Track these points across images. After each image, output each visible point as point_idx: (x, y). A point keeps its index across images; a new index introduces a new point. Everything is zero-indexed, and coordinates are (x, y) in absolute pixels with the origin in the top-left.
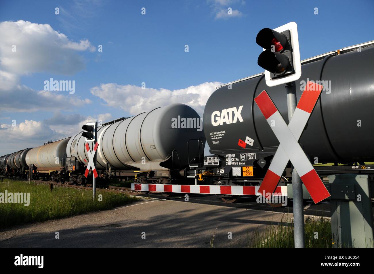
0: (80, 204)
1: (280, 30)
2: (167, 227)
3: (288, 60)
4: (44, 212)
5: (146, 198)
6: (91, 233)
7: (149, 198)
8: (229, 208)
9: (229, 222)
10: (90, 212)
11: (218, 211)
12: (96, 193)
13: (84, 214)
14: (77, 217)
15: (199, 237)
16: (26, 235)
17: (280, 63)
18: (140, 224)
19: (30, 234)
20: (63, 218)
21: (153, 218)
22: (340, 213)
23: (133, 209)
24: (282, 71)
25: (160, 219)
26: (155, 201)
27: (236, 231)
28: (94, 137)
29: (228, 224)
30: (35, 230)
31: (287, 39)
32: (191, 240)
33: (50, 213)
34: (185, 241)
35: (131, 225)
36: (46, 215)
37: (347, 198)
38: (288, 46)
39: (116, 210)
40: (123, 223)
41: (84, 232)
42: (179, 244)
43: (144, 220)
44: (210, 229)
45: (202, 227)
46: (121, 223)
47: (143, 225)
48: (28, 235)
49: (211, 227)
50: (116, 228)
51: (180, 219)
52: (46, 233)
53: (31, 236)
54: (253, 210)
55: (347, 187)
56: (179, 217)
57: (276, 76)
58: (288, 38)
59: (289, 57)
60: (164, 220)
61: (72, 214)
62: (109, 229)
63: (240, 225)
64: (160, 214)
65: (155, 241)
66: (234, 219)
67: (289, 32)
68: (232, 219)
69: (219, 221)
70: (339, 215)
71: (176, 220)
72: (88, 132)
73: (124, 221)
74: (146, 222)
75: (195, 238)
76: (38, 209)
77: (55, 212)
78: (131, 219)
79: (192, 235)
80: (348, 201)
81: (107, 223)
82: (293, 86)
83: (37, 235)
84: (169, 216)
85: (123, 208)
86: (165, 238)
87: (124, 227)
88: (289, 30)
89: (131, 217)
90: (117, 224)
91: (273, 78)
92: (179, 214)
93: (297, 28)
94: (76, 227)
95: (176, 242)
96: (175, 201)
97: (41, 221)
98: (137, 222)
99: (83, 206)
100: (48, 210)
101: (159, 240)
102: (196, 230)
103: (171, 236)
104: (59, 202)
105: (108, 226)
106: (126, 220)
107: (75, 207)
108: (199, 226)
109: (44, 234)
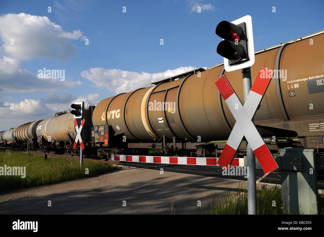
0: (69, 172)
1: (237, 22)
2: (142, 192)
3: (244, 49)
4: (37, 179)
5: (126, 167)
6: (76, 197)
7: (129, 167)
8: (197, 176)
9: (196, 188)
10: (77, 179)
11: (187, 179)
12: (83, 163)
13: (72, 180)
14: (66, 184)
15: (170, 201)
16: (22, 198)
17: (236, 52)
18: (120, 189)
19: (25, 198)
20: (54, 184)
21: (131, 185)
22: (289, 181)
23: (115, 176)
24: (239, 59)
25: (137, 185)
26: (134, 170)
27: (201, 196)
28: (81, 115)
29: (195, 190)
30: (30, 194)
31: (242, 30)
32: (162, 203)
33: (43, 179)
34: (157, 204)
35: (112, 191)
36: (40, 181)
37: (295, 169)
38: (243, 37)
39: (100, 177)
40: (105, 189)
41: (71, 196)
42: (152, 207)
43: (123, 186)
44: (180, 194)
45: (172, 193)
46: (103, 189)
47: (122, 190)
48: (23, 198)
49: (180, 192)
50: (99, 192)
51: (154, 185)
52: (38, 197)
53: (25, 199)
54: (218, 178)
55: (295, 159)
56: (153, 184)
57: (233, 63)
58: (244, 30)
59: (245, 46)
60: (141, 187)
61: (62, 180)
62: (93, 194)
63: (206, 191)
64: (137, 181)
65: (132, 204)
66: (201, 185)
67: (245, 24)
68: (199, 186)
69: (188, 188)
70: (288, 184)
71: (151, 186)
72: (76, 110)
73: (106, 187)
74: (125, 188)
75: (165, 202)
76: (33, 176)
77: (47, 178)
78: (112, 185)
79: (163, 199)
80: (296, 172)
81: (91, 188)
82: (248, 71)
83: (31, 199)
84: (146, 183)
85: (105, 176)
86: (140, 202)
87: (106, 192)
88: (244, 23)
89: (113, 184)
90: (100, 189)
91: (231, 65)
92: (153, 181)
93: (251, 21)
94: (64, 192)
95: (149, 205)
96: (151, 170)
97: (35, 186)
98: (118, 187)
99: (72, 174)
100: (41, 177)
101: (135, 203)
102: (167, 195)
103: (145, 200)
104: (51, 170)
105: (92, 191)
106: (108, 186)
107: (65, 174)
108: (169, 192)
109: (37, 197)
